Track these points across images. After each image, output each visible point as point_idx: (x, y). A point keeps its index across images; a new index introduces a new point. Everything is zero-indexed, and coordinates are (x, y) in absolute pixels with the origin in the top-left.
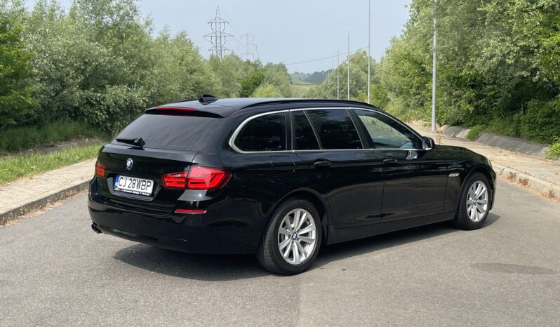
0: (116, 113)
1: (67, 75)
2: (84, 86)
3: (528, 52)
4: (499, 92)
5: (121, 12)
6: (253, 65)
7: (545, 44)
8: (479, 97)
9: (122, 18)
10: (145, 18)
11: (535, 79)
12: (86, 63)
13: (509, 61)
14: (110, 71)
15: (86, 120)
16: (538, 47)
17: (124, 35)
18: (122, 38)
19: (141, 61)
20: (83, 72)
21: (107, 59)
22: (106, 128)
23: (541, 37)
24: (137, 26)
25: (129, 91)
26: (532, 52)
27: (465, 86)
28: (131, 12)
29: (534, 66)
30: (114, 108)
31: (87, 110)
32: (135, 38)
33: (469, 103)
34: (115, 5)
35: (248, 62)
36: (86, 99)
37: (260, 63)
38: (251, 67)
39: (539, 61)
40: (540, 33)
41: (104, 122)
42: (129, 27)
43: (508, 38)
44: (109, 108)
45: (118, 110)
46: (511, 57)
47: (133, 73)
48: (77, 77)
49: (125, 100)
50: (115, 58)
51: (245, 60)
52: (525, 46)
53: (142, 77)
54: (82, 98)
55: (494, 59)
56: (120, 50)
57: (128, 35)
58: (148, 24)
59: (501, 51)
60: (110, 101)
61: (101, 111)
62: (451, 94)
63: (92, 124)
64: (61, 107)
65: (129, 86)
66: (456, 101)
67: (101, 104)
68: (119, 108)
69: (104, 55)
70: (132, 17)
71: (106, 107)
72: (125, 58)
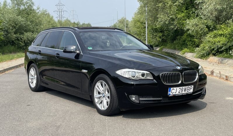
0: (27, 43)
1: (9, 29)
2: (15, 33)
3: (173, 20)
4: (169, 34)
5: (28, 4)
6: (76, 24)
7: (178, 17)
8: (163, 35)
9: (28, 7)
10: (37, 6)
11: (175, 29)
12: (16, 24)
13: (167, 23)
14: (25, 27)
15: (16, 46)
16: (176, 18)
17: (29, 13)
18: (28, 14)
19: (36, 23)
20: (15, 27)
21: (24, 22)
22: (24, 49)
23: (177, 15)
24: (34, 10)
25: (33, 35)
26: (174, 20)
27: (158, 32)
28: (31, 4)
29: (175, 24)
30: (27, 41)
31: (16, 42)
32: (34, 14)
33: (160, 38)
34: (25, 1)
35: (74, 23)
36: (17, 38)
37: (80, 23)
38: (75, 25)
39: (177, 23)
40: (177, 13)
41: (23, 46)
42: (31, 10)
43: (167, 15)
44: (25, 41)
45: (29, 42)
46: (167, 21)
47: (33, 28)
48: (13, 30)
49: (31, 38)
50: (27, 22)
51: (73, 22)
52: (172, 17)
53: (37, 29)
54: (15, 37)
55: (162, 22)
56: (28, 19)
57: (31, 13)
58: (38, 9)
59: (164, 19)
60: (25, 38)
61: (22, 42)
62: (153, 35)
63: (19, 47)
64: (8, 41)
65: (32, 33)
66: (155, 37)
67: (22, 40)
68: (29, 41)
69: (23, 21)
70: (32, 6)
71: (24, 41)
72: (30, 22)
